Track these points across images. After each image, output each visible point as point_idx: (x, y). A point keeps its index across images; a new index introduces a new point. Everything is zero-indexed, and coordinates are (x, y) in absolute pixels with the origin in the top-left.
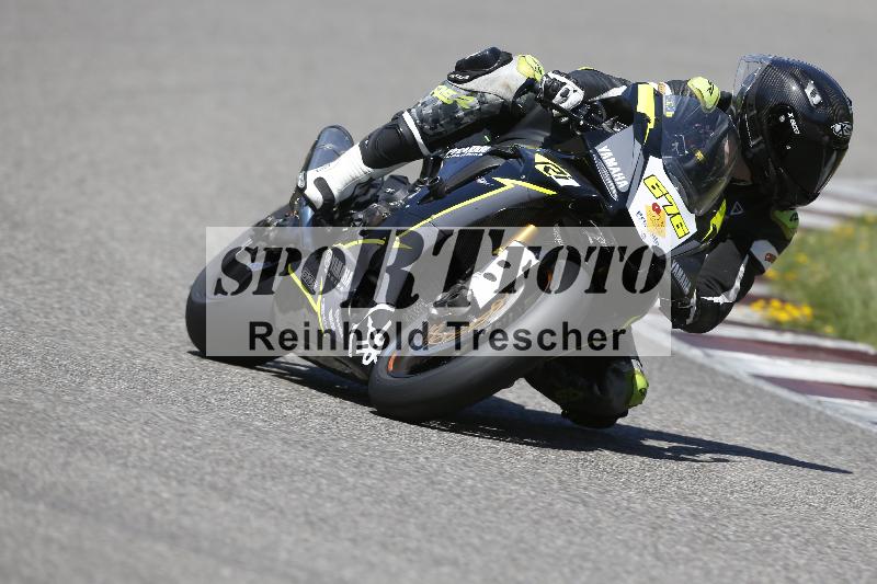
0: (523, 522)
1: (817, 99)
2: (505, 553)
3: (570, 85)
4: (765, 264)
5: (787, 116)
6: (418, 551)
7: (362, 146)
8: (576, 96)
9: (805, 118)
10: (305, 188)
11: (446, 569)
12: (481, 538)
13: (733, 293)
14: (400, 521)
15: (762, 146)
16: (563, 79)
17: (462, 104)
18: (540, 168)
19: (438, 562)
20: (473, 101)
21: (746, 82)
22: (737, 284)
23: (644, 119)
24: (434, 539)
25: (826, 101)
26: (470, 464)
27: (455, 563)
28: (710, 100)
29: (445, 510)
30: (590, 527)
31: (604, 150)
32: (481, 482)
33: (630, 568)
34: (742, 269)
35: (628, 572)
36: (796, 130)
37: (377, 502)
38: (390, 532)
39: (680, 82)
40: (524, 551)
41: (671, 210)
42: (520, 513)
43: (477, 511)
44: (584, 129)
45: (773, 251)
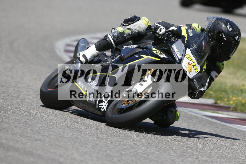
0: (60, 128)
1: (231, 29)
2: (55, 137)
3: (162, 27)
4: (214, 78)
5: (222, 35)
6: (30, 137)
7: (95, 45)
8: (163, 31)
9: (227, 35)
10: (80, 58)
11: (38, 142)
12: (48, 133)
13: (206, 87)
14: (26, 129)
15: (215, 43)
16: (159, 25)
17: (126, 32)
18: (155, 52)
19: (36, 140)
20: (129, 32)
21: (209, 25)
22: (207, 84)
23: (184, 37)
24: (35, 134)
25: (233, 30)
26: (45, 112)
27: (41, 140)
28: (198, 30)
29: (38, 125)
30: (78, 130)
31: (174, 47)
32: (48, 117)
33: (90, 141)
34: (208, 80)
35: (89, 142)
36: (225, 39)
37: (19, 123)
38: (23, 132)
39: (190, 25)
40: (60, 137)
41: (193, 64)
42: (59, 126)
43: (47, 125)
44: (166, 40)
45: (217, 74)
